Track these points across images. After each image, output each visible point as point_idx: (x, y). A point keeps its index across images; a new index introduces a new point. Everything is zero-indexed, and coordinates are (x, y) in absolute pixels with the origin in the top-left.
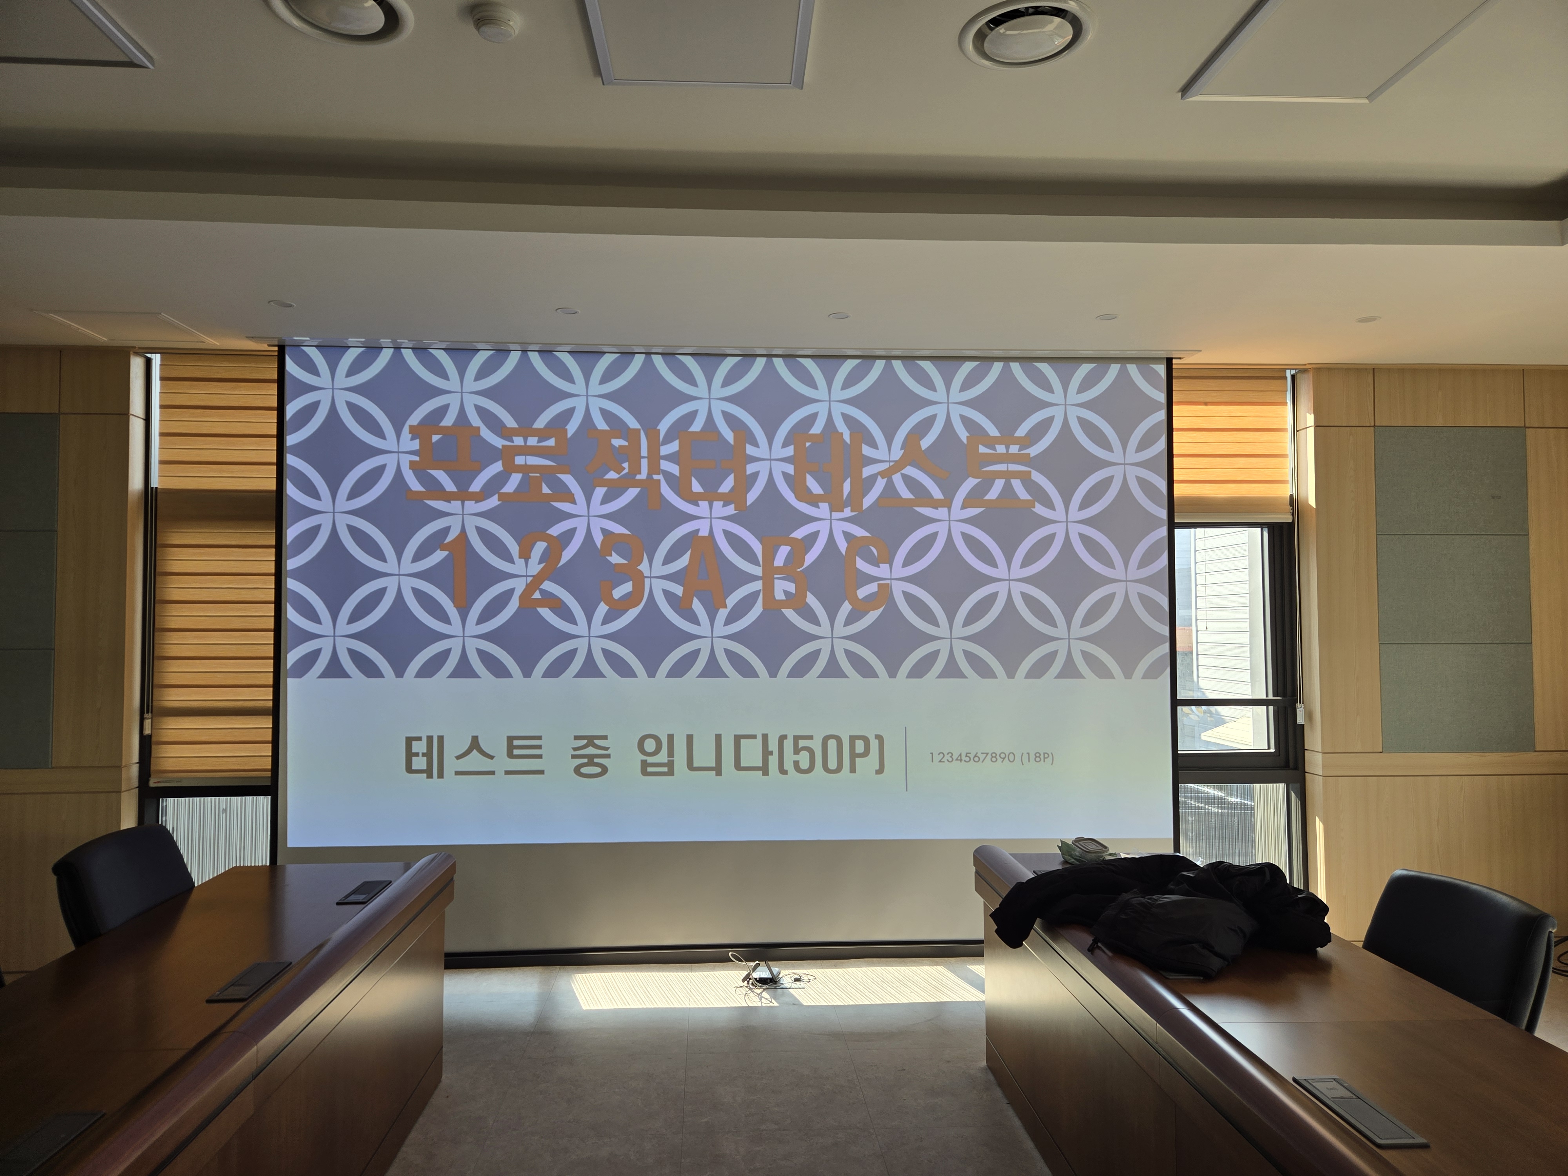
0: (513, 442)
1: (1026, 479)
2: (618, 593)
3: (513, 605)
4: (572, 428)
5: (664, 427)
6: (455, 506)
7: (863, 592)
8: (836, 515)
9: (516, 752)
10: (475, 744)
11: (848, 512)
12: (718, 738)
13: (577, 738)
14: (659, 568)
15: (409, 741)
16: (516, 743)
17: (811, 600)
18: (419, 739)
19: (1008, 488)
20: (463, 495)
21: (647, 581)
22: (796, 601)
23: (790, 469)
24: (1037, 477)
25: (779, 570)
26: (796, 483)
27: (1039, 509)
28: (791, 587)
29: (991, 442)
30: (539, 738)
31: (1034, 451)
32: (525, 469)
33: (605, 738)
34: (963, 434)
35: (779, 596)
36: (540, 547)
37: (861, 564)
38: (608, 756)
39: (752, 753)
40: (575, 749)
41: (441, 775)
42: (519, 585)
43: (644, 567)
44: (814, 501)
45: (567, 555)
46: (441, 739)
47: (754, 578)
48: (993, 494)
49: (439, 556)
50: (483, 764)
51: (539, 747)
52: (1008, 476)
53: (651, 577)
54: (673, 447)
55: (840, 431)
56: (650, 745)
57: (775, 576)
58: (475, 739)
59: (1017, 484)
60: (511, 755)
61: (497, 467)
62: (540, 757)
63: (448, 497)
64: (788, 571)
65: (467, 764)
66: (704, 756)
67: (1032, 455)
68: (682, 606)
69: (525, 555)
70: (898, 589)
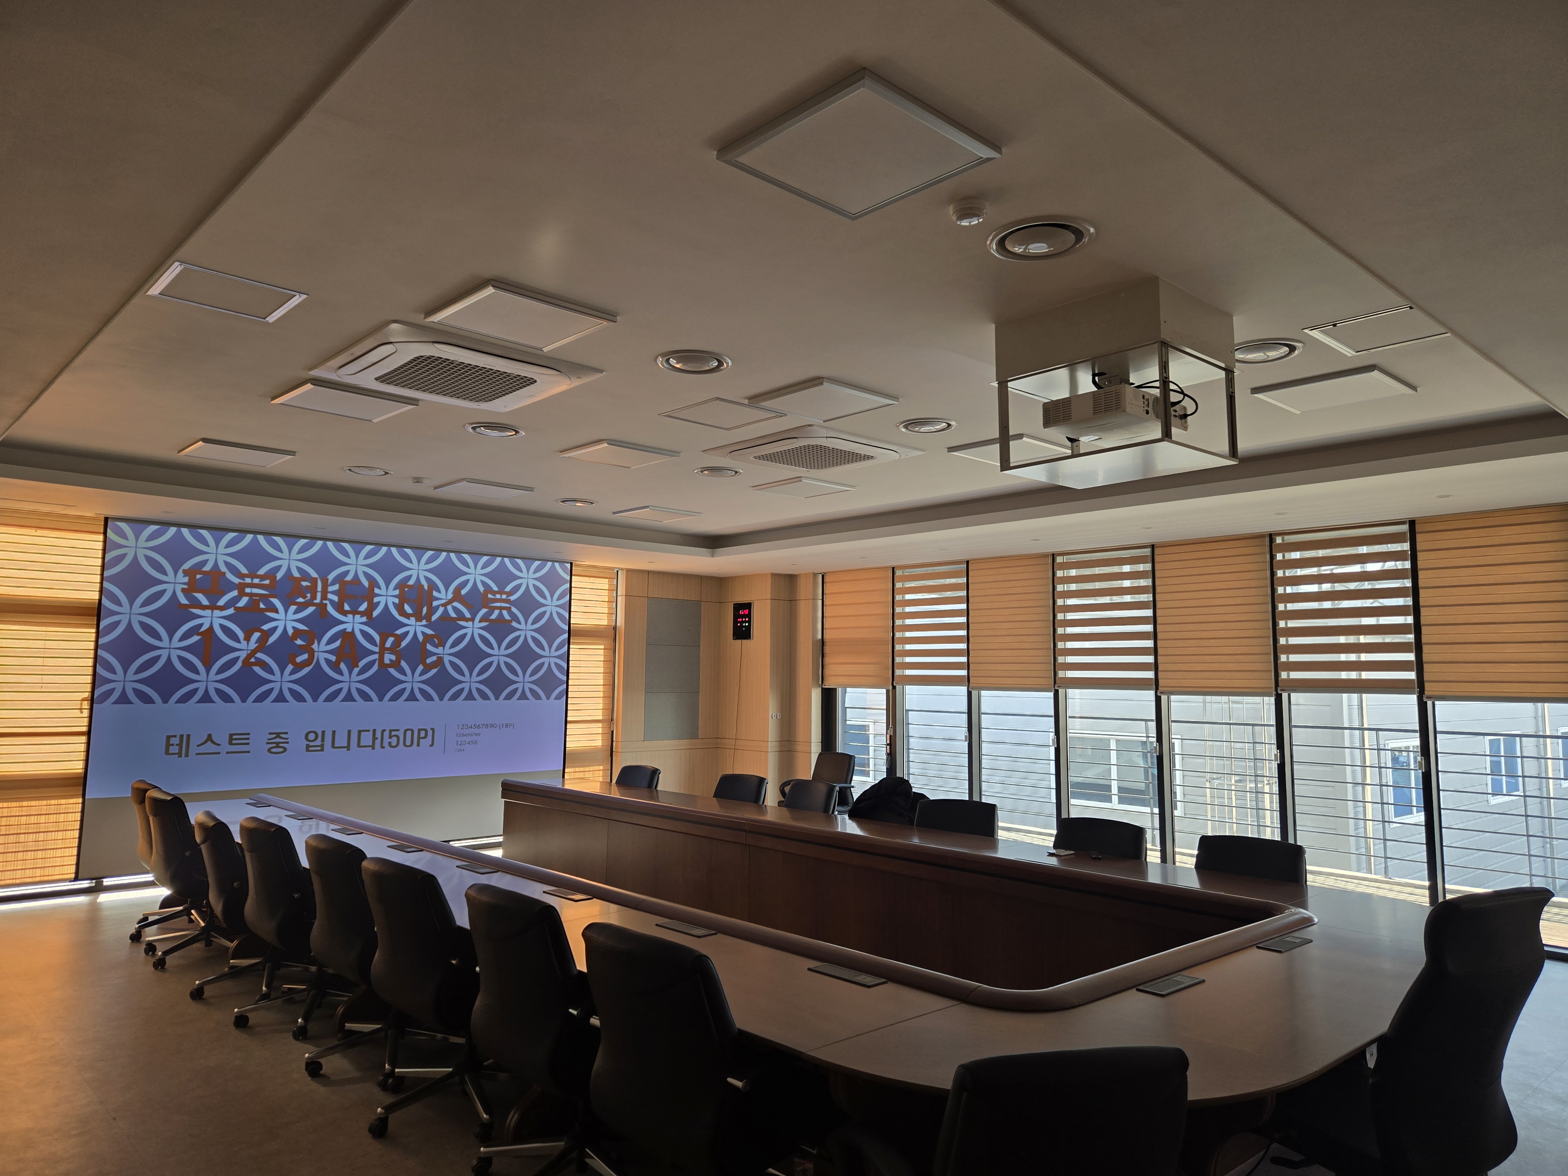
0: (244, 580)
1: (508, 609)
2: (299, 659)
3: (239, 664)
4: (279, 575)
5: (331, 577)
6: (208, 612)
7: (429, 661)
8: (418, 623)
9: (234, 742)
10: (209, 738)
11: (424, 622)
12: (349, 732)
13: (270, 734)
14: (323, 646)
15: (168, 737)
16: (234, 737)
17: (403, 664)
18: (175, 736)
19: (501, 614)
20: (213, 607)
21: (316, 654)
22: (396, 665)
23: (397, 601)
24: (514, 609)
25: (388, 649)
26: (400, 608)
27: (514, 624)
28: (393, 657)
29: (494, 593)
30: (249, 734)
31: (512, 598)
32: (250, 595)
33: (286, 733)
34: (481, 589)
35: (387, 661)
36: (257, 635)
37: (429, 647)
38: (288, 743)
39: (367, 739)
40: (269, 739)
41: (187, 755)
42: (243, 655)
43: (315, 646)
44: (408, 616)
45: (272, 639)
46: (188, 736)
47: (375, 653)
48: (493, 617)
49: (196, 638)
50: (215, 749)
51: (248, 739)
52: (501, 608)
53: (318, 652)
54: (336, 587)
55: (423, 584)
56: (312, 736)
57: (386, 652)
58: (210, 736)
59: (505, 612)
60: (231, 743)
61: (235, 593)
62: (248, 744)
63: (204, 608)
64: (392, 650)
65: (202, 749)
66: (341, 741)
67: (511, 600)
68: (335, 666)
69: (248, 639)
70: (446, 659)
